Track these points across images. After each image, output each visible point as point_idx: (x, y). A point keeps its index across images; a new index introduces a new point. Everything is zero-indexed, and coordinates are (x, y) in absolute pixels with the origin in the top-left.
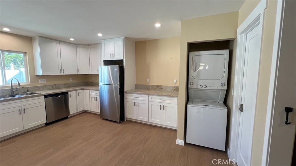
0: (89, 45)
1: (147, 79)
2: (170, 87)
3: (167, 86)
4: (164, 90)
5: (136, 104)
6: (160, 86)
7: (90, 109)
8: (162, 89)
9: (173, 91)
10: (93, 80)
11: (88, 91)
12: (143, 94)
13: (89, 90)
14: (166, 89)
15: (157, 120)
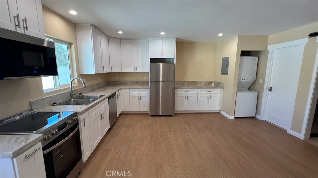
0: (120, 39)
1: (184, 76)
2: (204, 81)
3: (201, 81)
4: (199, 85)
5: (187, 98)
6: (196, 81)
7: (130, 109)
8: (197, 83)
9: (206, 85)
10: (117, 78)
11: (128, 91)
12: (194, 88)
13: (129, 89)
14: (200, 84)
15: (204, 108)
